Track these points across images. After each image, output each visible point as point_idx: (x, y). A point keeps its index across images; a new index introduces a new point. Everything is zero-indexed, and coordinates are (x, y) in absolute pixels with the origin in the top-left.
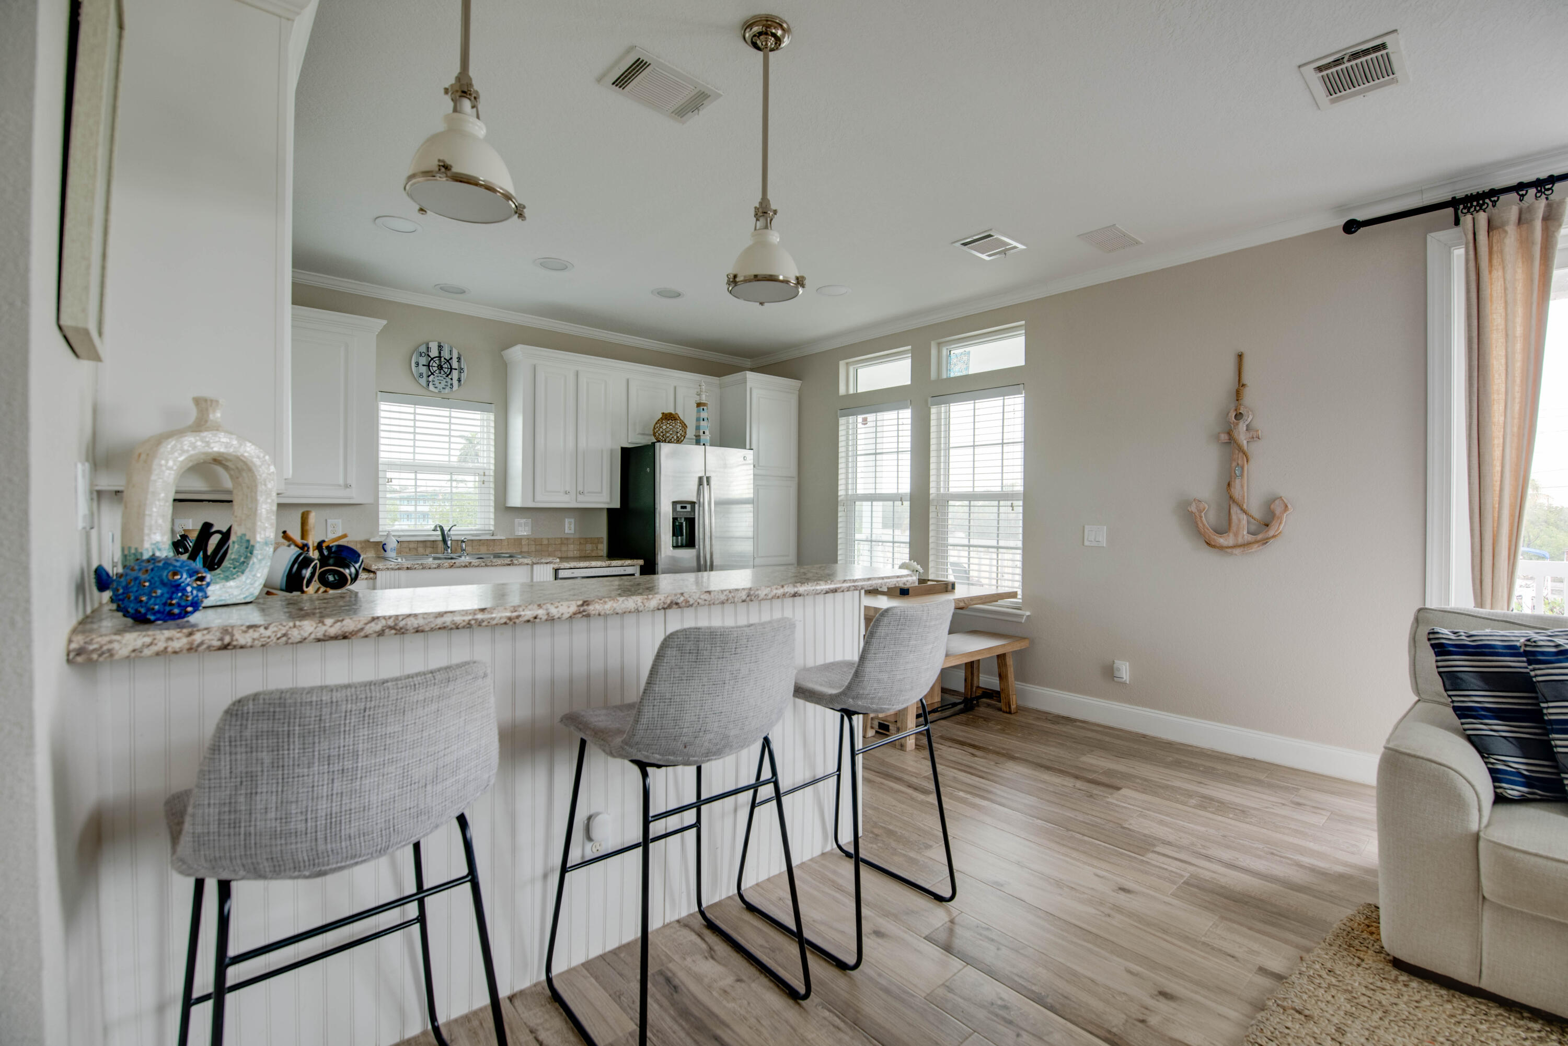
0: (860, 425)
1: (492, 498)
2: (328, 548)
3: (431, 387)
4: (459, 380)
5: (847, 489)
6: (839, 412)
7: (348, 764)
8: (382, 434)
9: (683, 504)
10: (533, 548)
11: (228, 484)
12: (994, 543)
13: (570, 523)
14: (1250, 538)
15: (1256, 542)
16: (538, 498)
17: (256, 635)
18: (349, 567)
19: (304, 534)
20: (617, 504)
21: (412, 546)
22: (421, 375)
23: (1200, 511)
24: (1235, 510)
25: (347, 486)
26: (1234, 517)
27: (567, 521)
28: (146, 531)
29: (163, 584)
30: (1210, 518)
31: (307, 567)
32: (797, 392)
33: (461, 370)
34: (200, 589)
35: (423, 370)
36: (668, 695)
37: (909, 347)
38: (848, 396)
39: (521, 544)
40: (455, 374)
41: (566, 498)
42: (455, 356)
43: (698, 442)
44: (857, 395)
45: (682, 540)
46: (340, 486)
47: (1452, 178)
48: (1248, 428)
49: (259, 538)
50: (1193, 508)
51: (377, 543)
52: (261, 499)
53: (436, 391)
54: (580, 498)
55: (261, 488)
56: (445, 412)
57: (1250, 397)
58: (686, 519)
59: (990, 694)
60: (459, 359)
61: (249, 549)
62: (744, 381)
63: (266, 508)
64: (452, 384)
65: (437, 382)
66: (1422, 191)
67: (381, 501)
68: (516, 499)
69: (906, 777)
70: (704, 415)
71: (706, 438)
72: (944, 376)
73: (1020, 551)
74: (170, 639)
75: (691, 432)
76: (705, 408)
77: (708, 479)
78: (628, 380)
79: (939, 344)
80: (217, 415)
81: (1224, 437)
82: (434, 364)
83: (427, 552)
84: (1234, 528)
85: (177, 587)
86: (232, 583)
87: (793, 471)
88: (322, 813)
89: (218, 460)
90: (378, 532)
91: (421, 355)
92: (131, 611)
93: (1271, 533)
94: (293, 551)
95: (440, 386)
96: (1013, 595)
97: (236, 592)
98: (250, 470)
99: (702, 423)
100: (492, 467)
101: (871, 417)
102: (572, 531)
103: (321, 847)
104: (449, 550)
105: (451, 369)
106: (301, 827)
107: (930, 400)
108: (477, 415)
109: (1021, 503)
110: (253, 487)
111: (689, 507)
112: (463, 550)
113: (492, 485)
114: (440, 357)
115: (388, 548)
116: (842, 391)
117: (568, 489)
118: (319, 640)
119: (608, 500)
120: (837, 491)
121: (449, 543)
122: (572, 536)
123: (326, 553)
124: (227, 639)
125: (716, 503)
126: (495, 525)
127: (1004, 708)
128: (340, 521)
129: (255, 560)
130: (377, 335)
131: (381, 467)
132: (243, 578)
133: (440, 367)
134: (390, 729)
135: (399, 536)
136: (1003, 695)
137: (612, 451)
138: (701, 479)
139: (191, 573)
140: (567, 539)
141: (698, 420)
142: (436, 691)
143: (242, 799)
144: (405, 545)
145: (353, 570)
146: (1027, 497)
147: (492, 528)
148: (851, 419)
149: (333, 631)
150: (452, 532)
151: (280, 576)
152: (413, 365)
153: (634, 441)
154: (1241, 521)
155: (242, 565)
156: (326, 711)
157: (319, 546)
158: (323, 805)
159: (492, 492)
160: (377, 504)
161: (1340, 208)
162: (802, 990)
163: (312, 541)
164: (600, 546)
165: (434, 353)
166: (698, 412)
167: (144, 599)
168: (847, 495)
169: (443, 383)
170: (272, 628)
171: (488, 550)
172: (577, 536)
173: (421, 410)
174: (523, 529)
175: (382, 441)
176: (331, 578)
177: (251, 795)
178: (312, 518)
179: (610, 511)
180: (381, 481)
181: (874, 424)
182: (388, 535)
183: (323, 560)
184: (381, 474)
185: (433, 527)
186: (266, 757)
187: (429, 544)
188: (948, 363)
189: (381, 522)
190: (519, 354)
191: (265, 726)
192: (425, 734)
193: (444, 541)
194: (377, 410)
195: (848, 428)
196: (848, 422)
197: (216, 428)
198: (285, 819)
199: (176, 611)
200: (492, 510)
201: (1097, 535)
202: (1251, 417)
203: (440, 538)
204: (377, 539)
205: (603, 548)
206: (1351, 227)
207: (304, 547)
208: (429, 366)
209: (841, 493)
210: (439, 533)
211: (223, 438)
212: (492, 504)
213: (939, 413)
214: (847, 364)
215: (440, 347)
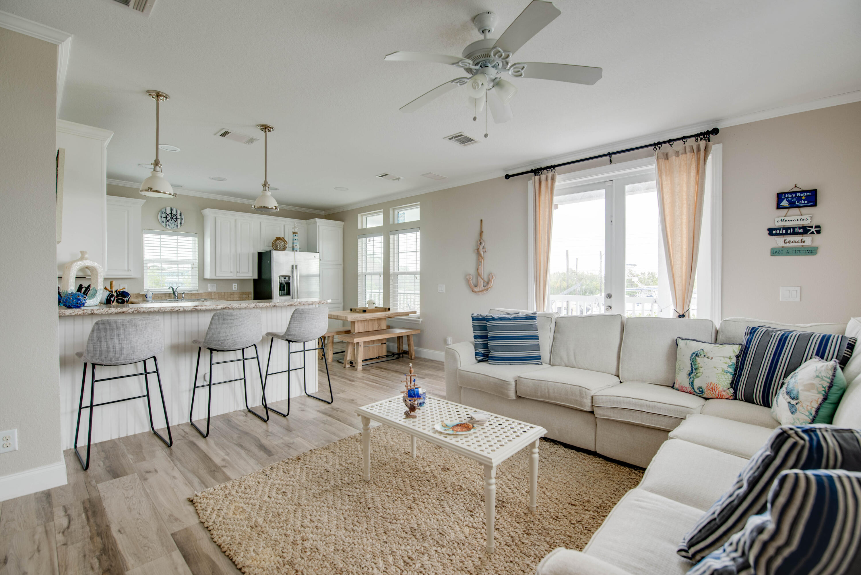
0: (368, 242)
1: (197, 275)
2: (119, 292)
3: (168, 227)
4: (181, 223)
5: (362, 270)
6: (358, 236)
7: (123, 337)
8: (145, 248)
9: (285, 277)
10: (217, 296)
11: (90, 273)
12: (413, 292)
13: (235, 286)
14: (483, 288)
15: (485, 290)
16: (217, 275)
17: (100, 311)
18: (126, 298)
19: (111, 288)
20: (256, 277)
21: (159, 296)
22: (163, 222)
23: (470, 278)
24: (479, 278)
25: (129, 270)
26: (479, 281)
27: (234, 284)
28: (69, 286)
29: (76, 298)
30: (473, 282)
31: (112, 297)
32: (342, 227)
33: (181, 219)
34: (85, 300)
35: (164, 219)
36: (215, 329)
37: (382, 210)
38: (362, 229)
39: (211, 295)
40: (179, 221)
41: (232, 275)
42: (179, 213)
43: (293, 250)
44: (366, 229)
45: (284, 292)
46: (125, 270)
47: (532, 162)
48: (483, 248)
49: (99, 288)
50: (468, 278)
51: (143, 295)
52: (99, 278)
53: (170, 228)
54: (238, 274)
55: (99, 275)
56: (175, 238)
57: (484, 236)
58: (286, 283)
59: (406, 352)
60: (181, 214)
61: (96, 291)
62: (316, 223)
63: (101, 280)
64: (177, 225)
65: (170, 225)
66: (526, 166)
67: (145, 277)
68: (208, 275)
69: (348, 377)
70: (296, 238)
71: (297, 248)
72: (396, 222)
73: (419, 295)
74: (78, 311)
75: (290, 245)
76: (297, 235)
77: (296, 266)
78: (261, 223)
79: (394, 210)
80: (87, 256)
81: (476, 251)
82: (169, 217)
83: (167, 298)
84: (479, 285)
85: (79, 299)
86: (91, 300)
87: (341, 261)
88: (117, 347)
89: (87, 268)
90: (144, 290)
91: (163, 213)
92: (68, 305)
93: (489, 286)
94: (108, 293)
95: (172, 226)
96: (415, 312)
97: (93, 303)
98: (96, 270)
99: (295, 241)
100: (197, 261)
101: (372, 239)
102: (236, 289)
103: (117, 356)
104: (177, 298)
105: (177, 219)
106: (112, 350)
107: (389, 232)
108: (190, 239)
109: (419, 276)
110: (97, 275)
111: (287, 278)
112: (183, 297)
113: (197, 269)
114: (171, 214)
115: (148, 296)
116: (359, 227)
117: (232, 271)
118: (116, 313)
119: (252, 275)
120: (357, 271)
121: (176, 294)
122: (236, 291)
123: (118, 293)
124: (93, 312)
125: (300, 276)
126: (199, 287)
127: (410, 357)
128: (126, 285)
129: (97, 294)
130: (143, 205)
131: (144, 262)
132: (95, 299)
133: (172, 218)
134: (133, 330)
135: (154, 292)
136: (409, 352)
137: (253, 254)
138: (293, 266)
139: (82, 296)
140: (234, 292)
141: (293, 240)
142: (145, 322)
143: (99, 343)
144: (157, 295)
145: (127, 299)
146: (421, 273)
147: (197, 288)
148: (364, 239)
149: (120, 311)
150: (178, 290)
151: (104, 300)
152: (159, 217)
153: (264, 249)
154: (481, 282)
155: (94, 296)
156: (118, 324)
157: (116, 291)
158: (117, 346)
159: (197, 272)
160: (143, 278)
161: (505, 170)
162: (266, 418)
163: (114, 290)
164: (250, 296)
165: (169, 212)
166: (294, 236)
167: (71, 302)
168: (362, 272)
169: (173, 225)
170: (104, 310)
171: (195, 297)
172: (239, 291)
173: (163, 237)
174: (211, 288)
175: (145, 251)
176: (120, 301)
177: (101, 342)
178: (114, 283)
179: (254, 280)
180: (145, 268)
181: (373, 242)
182: (148, 291)
183: (118, 295)
184: (145, 265)
185: (168, 288)
186: (104, 334)
187: (167, 295)
188: (398, 217)
189: (145, 285)
190: (207, 212)
191: (104, 327)
192: (142, 332)
193: (174, 293)
194: (143, 237)
195: (362, 243)
196: (362, 241)
197: (87, 259)
198: (109, 348)
199: (79, 305)
200: (197, 280)
201: (442, 288)
202: (484, 244)
203: (172, 292)
204: (143, 293)
205: (252, 296)
206: (507, 177)
207: (111, 291)
208: (166, 218)
209: (360, 271)
210: (171, 290)
211: (88, 261)
212: (197, 277)
213: (394, 238)
214: (362, 215)
215: (172, 209)
